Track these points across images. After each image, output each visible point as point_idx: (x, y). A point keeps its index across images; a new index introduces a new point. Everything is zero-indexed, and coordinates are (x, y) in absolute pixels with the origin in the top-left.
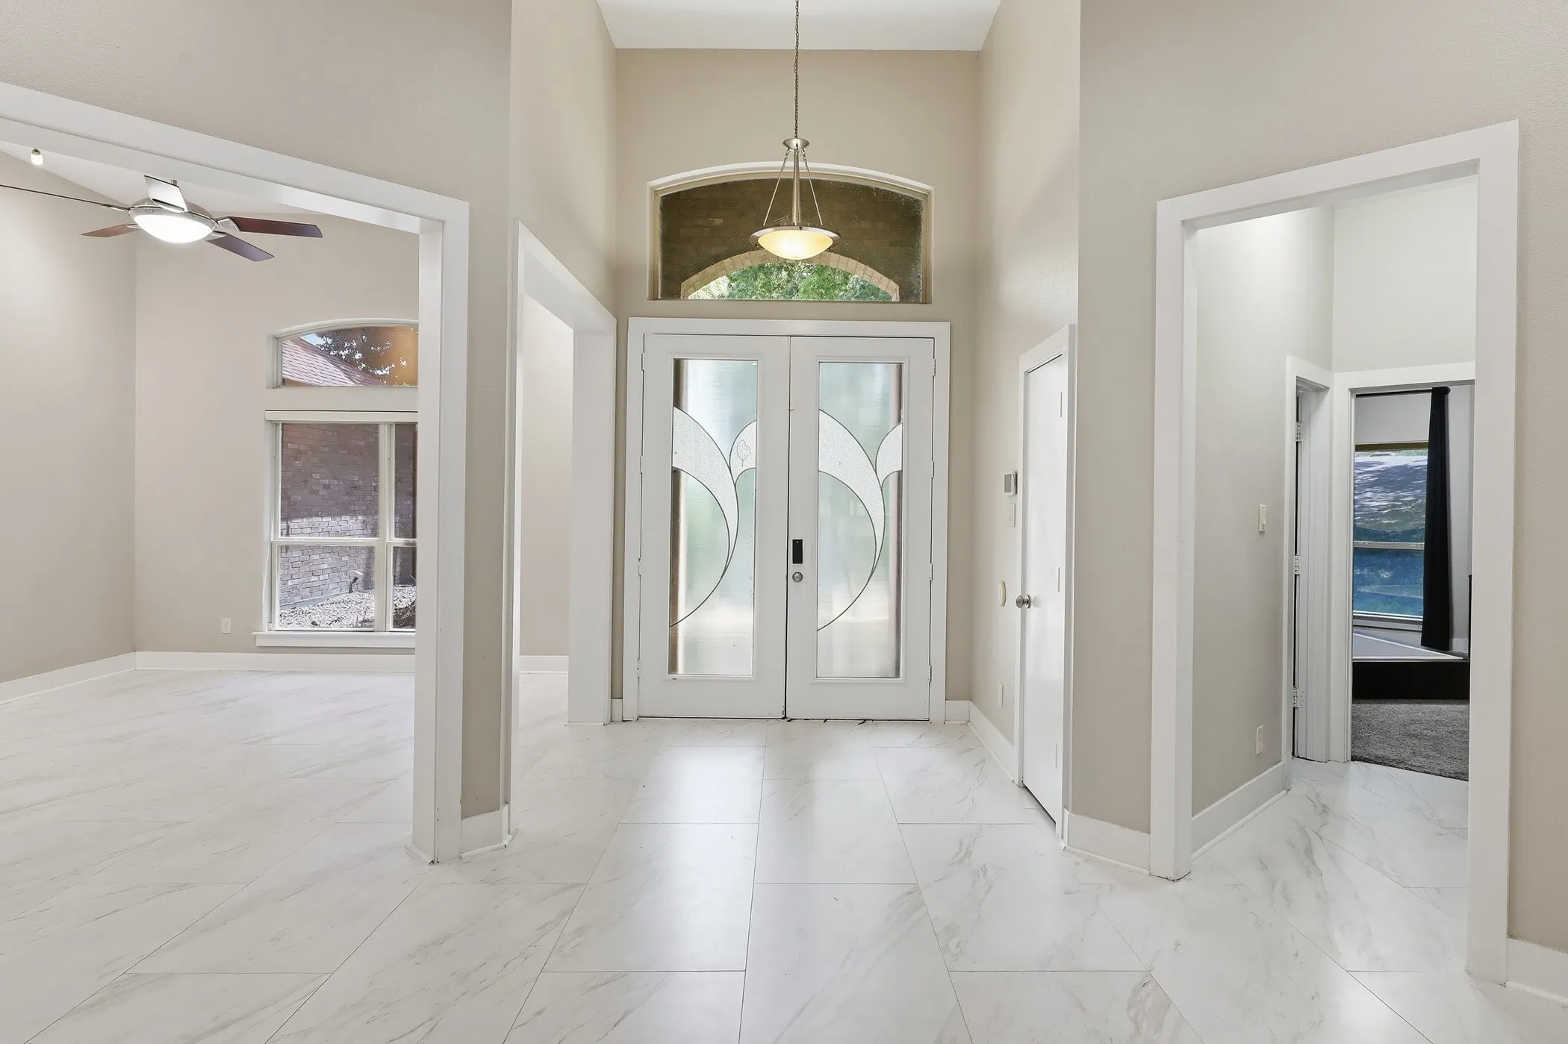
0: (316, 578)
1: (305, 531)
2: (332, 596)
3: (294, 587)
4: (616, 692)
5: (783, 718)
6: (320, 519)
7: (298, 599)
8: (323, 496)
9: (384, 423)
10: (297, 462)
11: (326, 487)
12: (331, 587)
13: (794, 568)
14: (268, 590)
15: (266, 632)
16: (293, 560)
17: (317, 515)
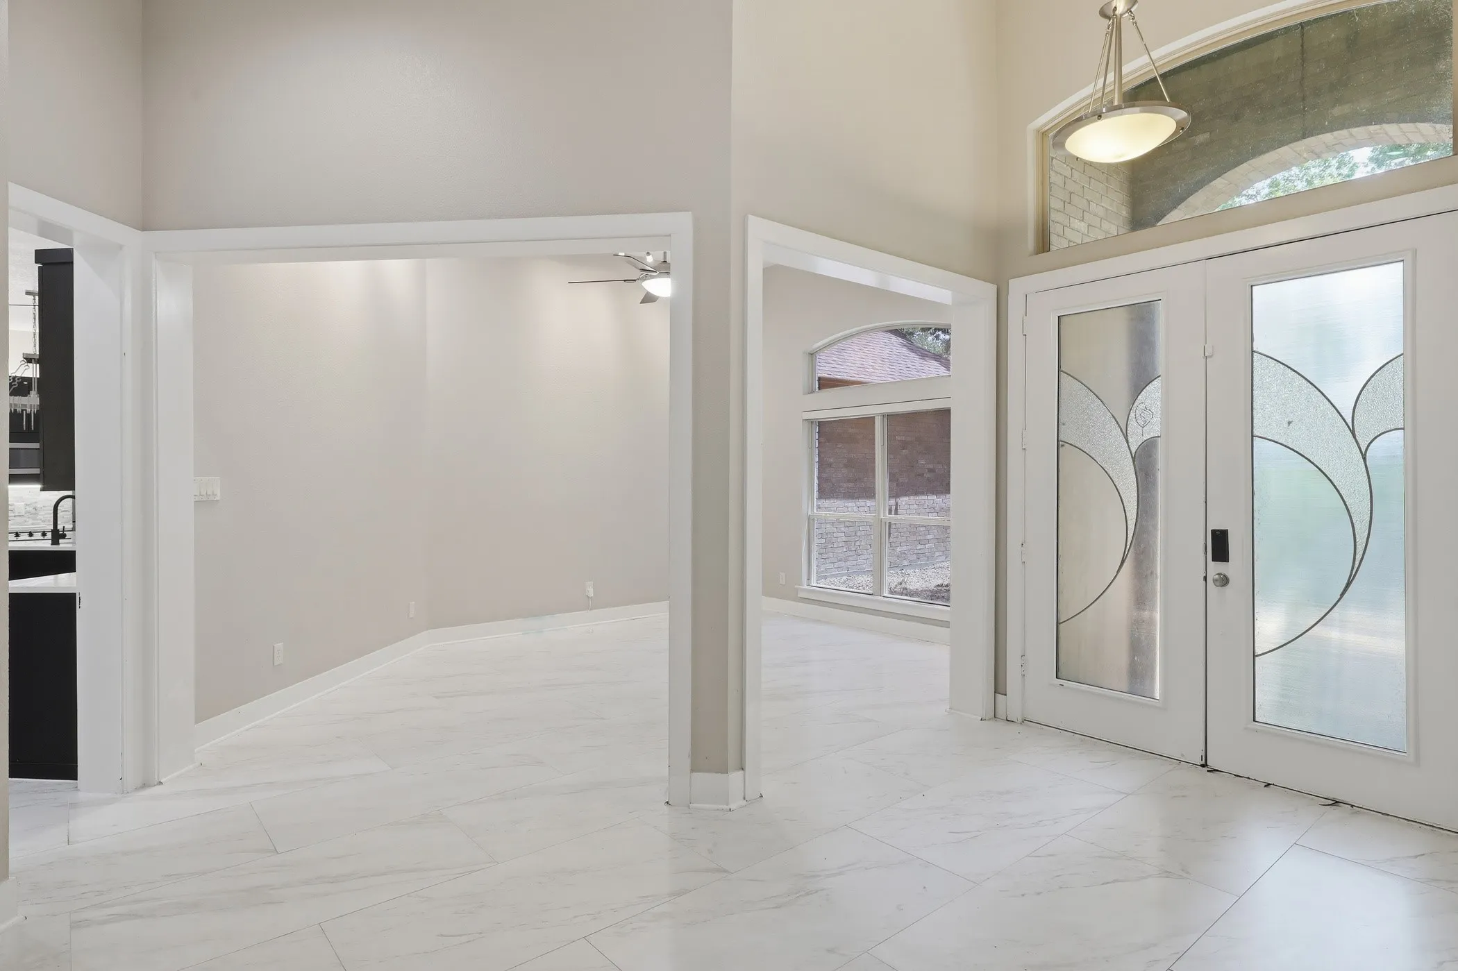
0: (922, 547)
1: (911, 507)
2: (938, 562)
3: (903, 553)
4: (999, 688)
5: (1203, 766)
6: (924, 497)
7: (906, 563)
8: (928, 479)
9: (878, 414)
10: (904, 451)
11: (931, 471)
12: (937, 554)
13: (1215, 568)
14: (807, 551)
15: (806, 587)
16: (901, 530)
17: (922, 493)
